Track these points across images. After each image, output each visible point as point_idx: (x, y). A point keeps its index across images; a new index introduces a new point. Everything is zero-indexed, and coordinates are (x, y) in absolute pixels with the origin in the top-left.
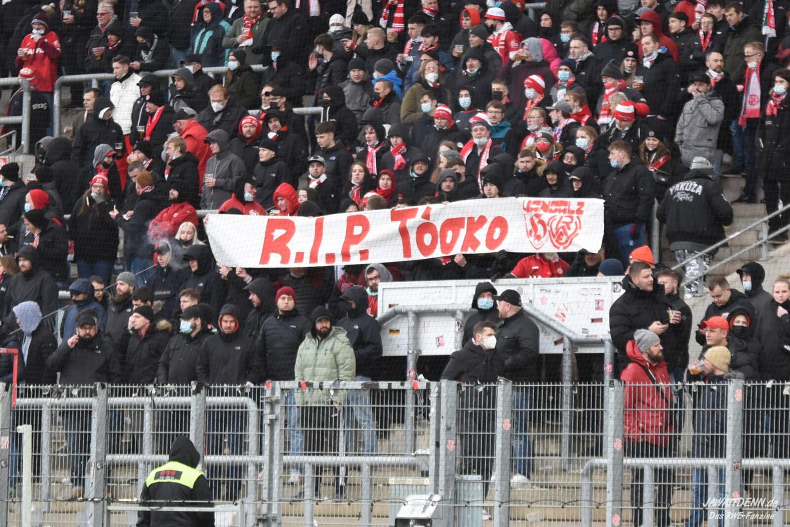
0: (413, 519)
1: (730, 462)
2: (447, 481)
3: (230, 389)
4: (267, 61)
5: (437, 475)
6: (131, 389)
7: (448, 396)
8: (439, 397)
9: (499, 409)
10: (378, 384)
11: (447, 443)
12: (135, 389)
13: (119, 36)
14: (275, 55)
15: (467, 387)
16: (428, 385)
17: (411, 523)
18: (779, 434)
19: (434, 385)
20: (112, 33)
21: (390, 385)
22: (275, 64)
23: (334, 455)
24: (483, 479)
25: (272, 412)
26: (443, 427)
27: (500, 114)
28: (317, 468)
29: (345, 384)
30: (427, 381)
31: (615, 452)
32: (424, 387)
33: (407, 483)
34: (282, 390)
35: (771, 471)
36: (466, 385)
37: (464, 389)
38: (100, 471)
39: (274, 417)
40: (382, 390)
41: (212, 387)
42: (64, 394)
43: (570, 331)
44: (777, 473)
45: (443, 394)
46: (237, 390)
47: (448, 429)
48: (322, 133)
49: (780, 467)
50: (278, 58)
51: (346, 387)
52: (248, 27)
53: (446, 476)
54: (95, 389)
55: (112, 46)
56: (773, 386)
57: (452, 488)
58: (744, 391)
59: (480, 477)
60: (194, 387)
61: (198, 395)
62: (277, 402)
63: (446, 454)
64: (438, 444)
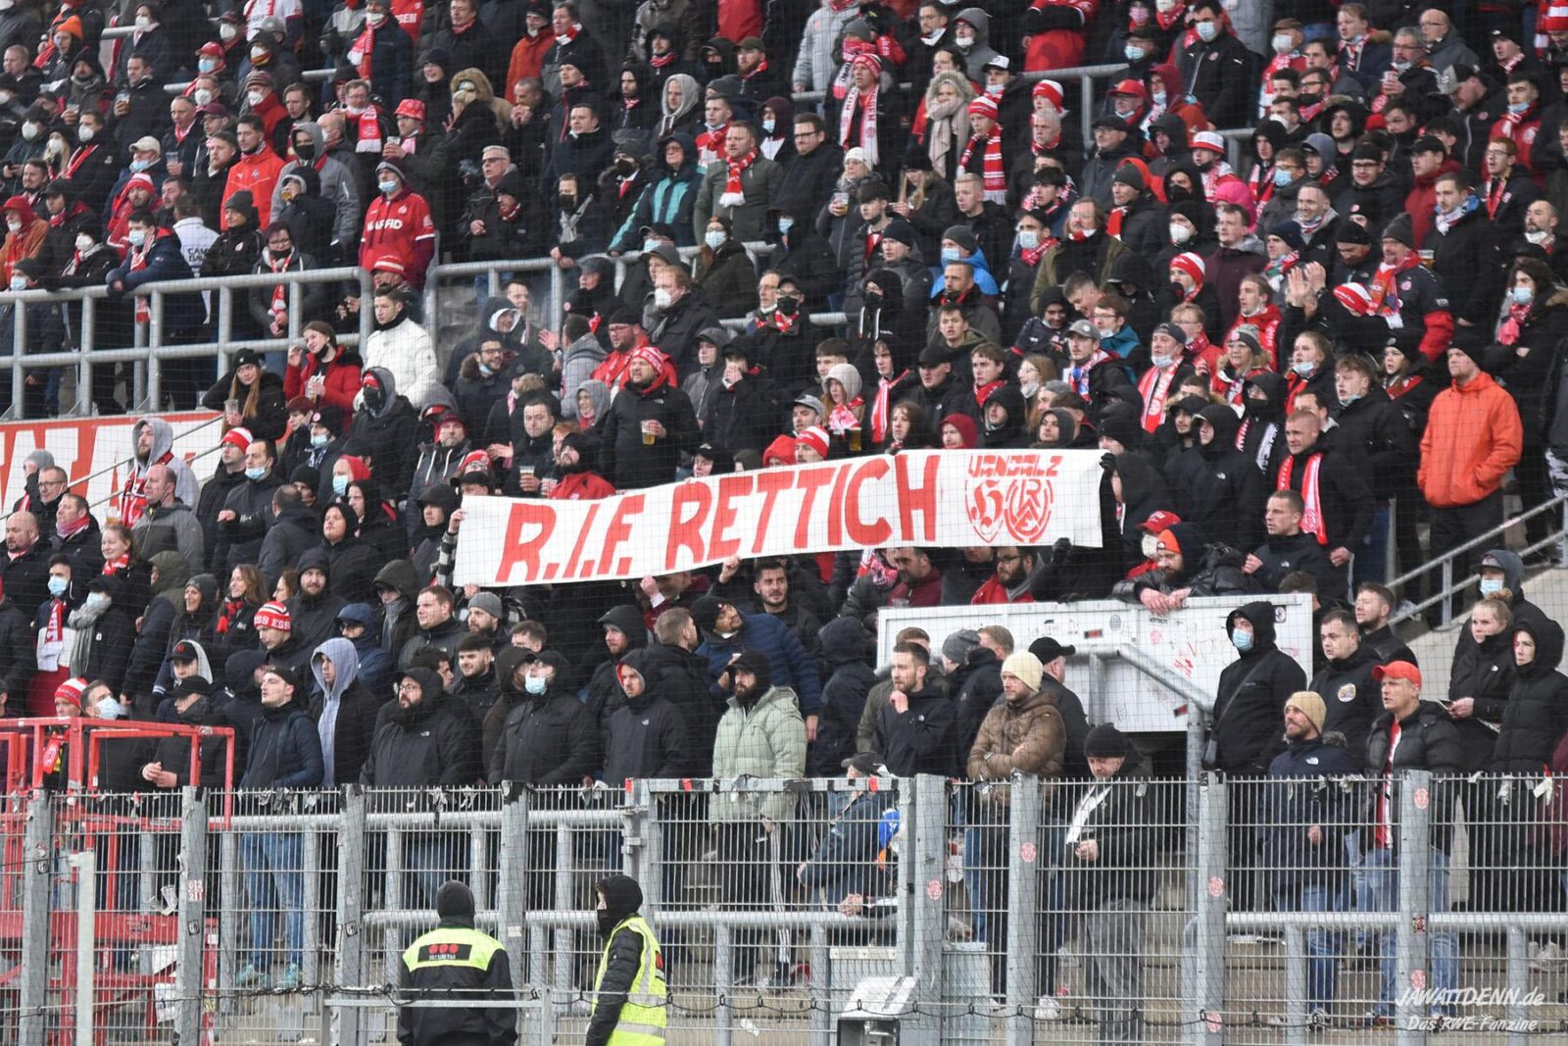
0: (870, 1019)
1: (1407, 919)
2: (928, 952)
3: (569, 793)
4: (774, 236)
5: (910, 943)
6: (405, 794)
7: (929, 803)
8: (913, 804)
9: (1015, 825)
10: (811, 783)
11: (926, 885)
12: (412, 794)
13: (518, 198)
14: (785, 224)
15: (963, 787)
16: (895, 783)
17: (867, 1027)
18: (1493, 868)
19: (904, 783)
20: (504, 191)
21: (831, 784)
22: (785, 239)
23: (767, 908)
24: (989, 949)
25: (636, 833)
26: (920, 857)
27: (1112, 319)
28: (738, 931)
29: (756, 784)
30: (893, 776)
31: (1211, 900)
32: (888, 787)
33: (861, 957)
34: (653, 794)
35: (1504, 936)
36: (960, 783)
37: (957, 790)
38: (351, 939)
39: (637, 842)
40: (817, 793)
41: (539, 790)
42: (294, 805)
43: (1200, 691)
44: (1514, 939)
45: (920, 800)
46: (580, 794)
47: (930, 860)
48: (829, 354)
49: (1520, 929)
50: (790, 229)
51: (758, 788)
52: (736, 174)
53: (925, 943)
54: (344, 794)
55: (507, 214)
56: (1482, 783)
57: (937, 966)
58: (1431, 790)
59: (984, 945)
60: (507, 791)
61: (514, 804)
62: (644, 815)
63: (926, 906)
64: (911, 889)
